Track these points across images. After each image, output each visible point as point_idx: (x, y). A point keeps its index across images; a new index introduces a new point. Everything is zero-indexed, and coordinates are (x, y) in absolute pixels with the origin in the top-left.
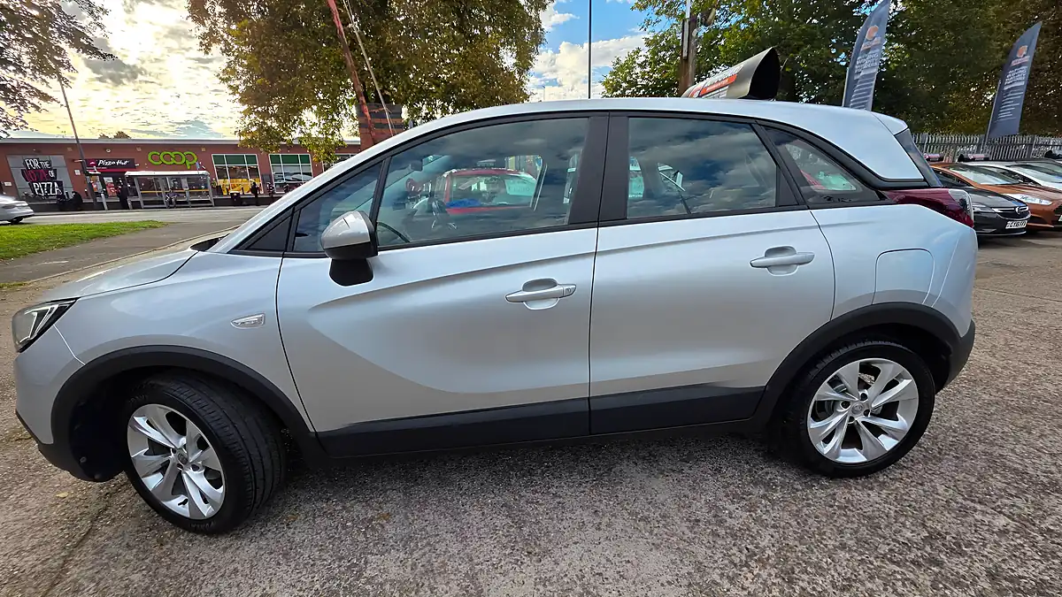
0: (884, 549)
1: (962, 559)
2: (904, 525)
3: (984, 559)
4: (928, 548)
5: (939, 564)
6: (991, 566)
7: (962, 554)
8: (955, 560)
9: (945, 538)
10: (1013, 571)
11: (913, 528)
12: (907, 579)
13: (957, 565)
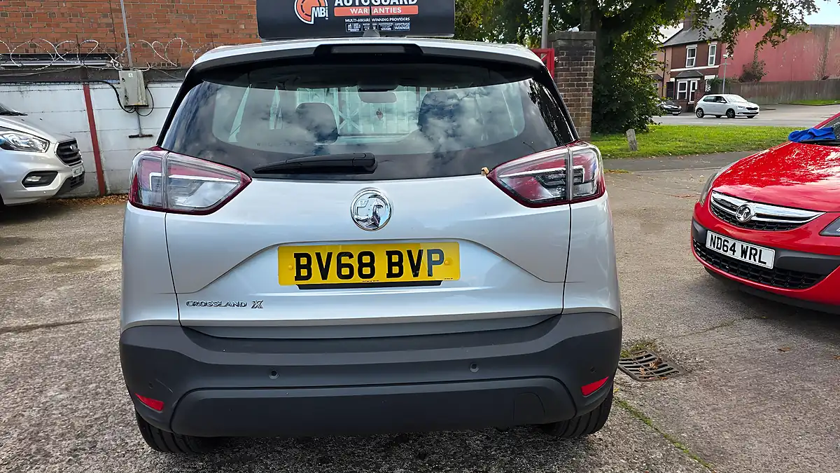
0: (110, 419)
1: (68, 449)
2: (115, 440)
3: (56, 461)
4: (89, 439)
5: (78, 437)
6: (50, 460)
7: (70, 453)
8: (71, 446)
9: (86, 454)
10: (37, 468)
11: (107, 443)
12: (86, 417)
13: (67, 444)
